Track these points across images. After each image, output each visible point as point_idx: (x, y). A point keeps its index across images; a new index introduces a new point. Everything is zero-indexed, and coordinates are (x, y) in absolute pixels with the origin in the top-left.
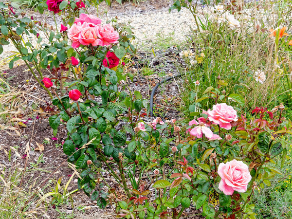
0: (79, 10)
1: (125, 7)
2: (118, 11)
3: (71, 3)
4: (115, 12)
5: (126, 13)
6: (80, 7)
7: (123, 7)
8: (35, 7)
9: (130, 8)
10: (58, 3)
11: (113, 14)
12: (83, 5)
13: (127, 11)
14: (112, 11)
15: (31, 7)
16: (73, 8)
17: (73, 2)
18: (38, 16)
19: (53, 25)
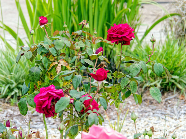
0: (88, 114)
1: (166, 101)
2: (154, 107)
3: (75, 101)
4: (148, 109)
5: (168, 112)
6: (90, 109)
7: (164, 101)
8: (12, 97)
9: (176, 103)
10: (53, 101)
11: (146, 112)
12: (96, 106)
13: (169, 109)
14: (144, 108)
15: (6, 97)
16: (79, 110)
17: (78, 99)
18: (16, 113)
19: (40, 130)
